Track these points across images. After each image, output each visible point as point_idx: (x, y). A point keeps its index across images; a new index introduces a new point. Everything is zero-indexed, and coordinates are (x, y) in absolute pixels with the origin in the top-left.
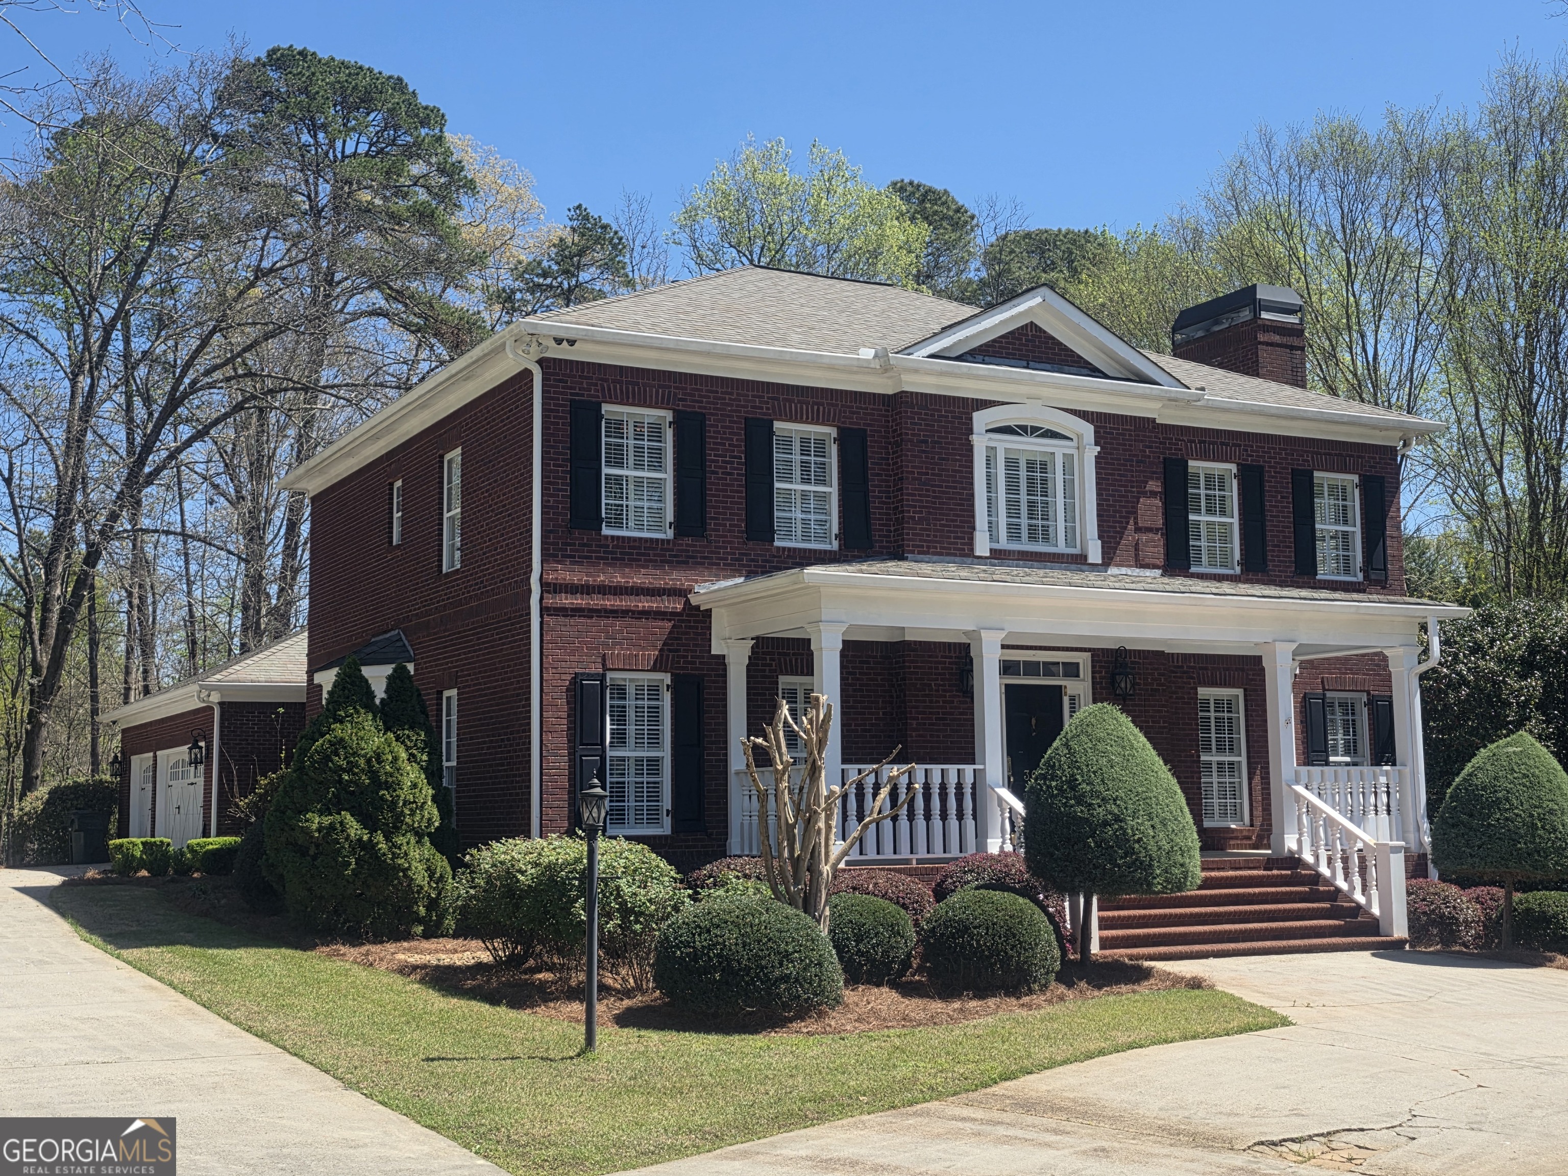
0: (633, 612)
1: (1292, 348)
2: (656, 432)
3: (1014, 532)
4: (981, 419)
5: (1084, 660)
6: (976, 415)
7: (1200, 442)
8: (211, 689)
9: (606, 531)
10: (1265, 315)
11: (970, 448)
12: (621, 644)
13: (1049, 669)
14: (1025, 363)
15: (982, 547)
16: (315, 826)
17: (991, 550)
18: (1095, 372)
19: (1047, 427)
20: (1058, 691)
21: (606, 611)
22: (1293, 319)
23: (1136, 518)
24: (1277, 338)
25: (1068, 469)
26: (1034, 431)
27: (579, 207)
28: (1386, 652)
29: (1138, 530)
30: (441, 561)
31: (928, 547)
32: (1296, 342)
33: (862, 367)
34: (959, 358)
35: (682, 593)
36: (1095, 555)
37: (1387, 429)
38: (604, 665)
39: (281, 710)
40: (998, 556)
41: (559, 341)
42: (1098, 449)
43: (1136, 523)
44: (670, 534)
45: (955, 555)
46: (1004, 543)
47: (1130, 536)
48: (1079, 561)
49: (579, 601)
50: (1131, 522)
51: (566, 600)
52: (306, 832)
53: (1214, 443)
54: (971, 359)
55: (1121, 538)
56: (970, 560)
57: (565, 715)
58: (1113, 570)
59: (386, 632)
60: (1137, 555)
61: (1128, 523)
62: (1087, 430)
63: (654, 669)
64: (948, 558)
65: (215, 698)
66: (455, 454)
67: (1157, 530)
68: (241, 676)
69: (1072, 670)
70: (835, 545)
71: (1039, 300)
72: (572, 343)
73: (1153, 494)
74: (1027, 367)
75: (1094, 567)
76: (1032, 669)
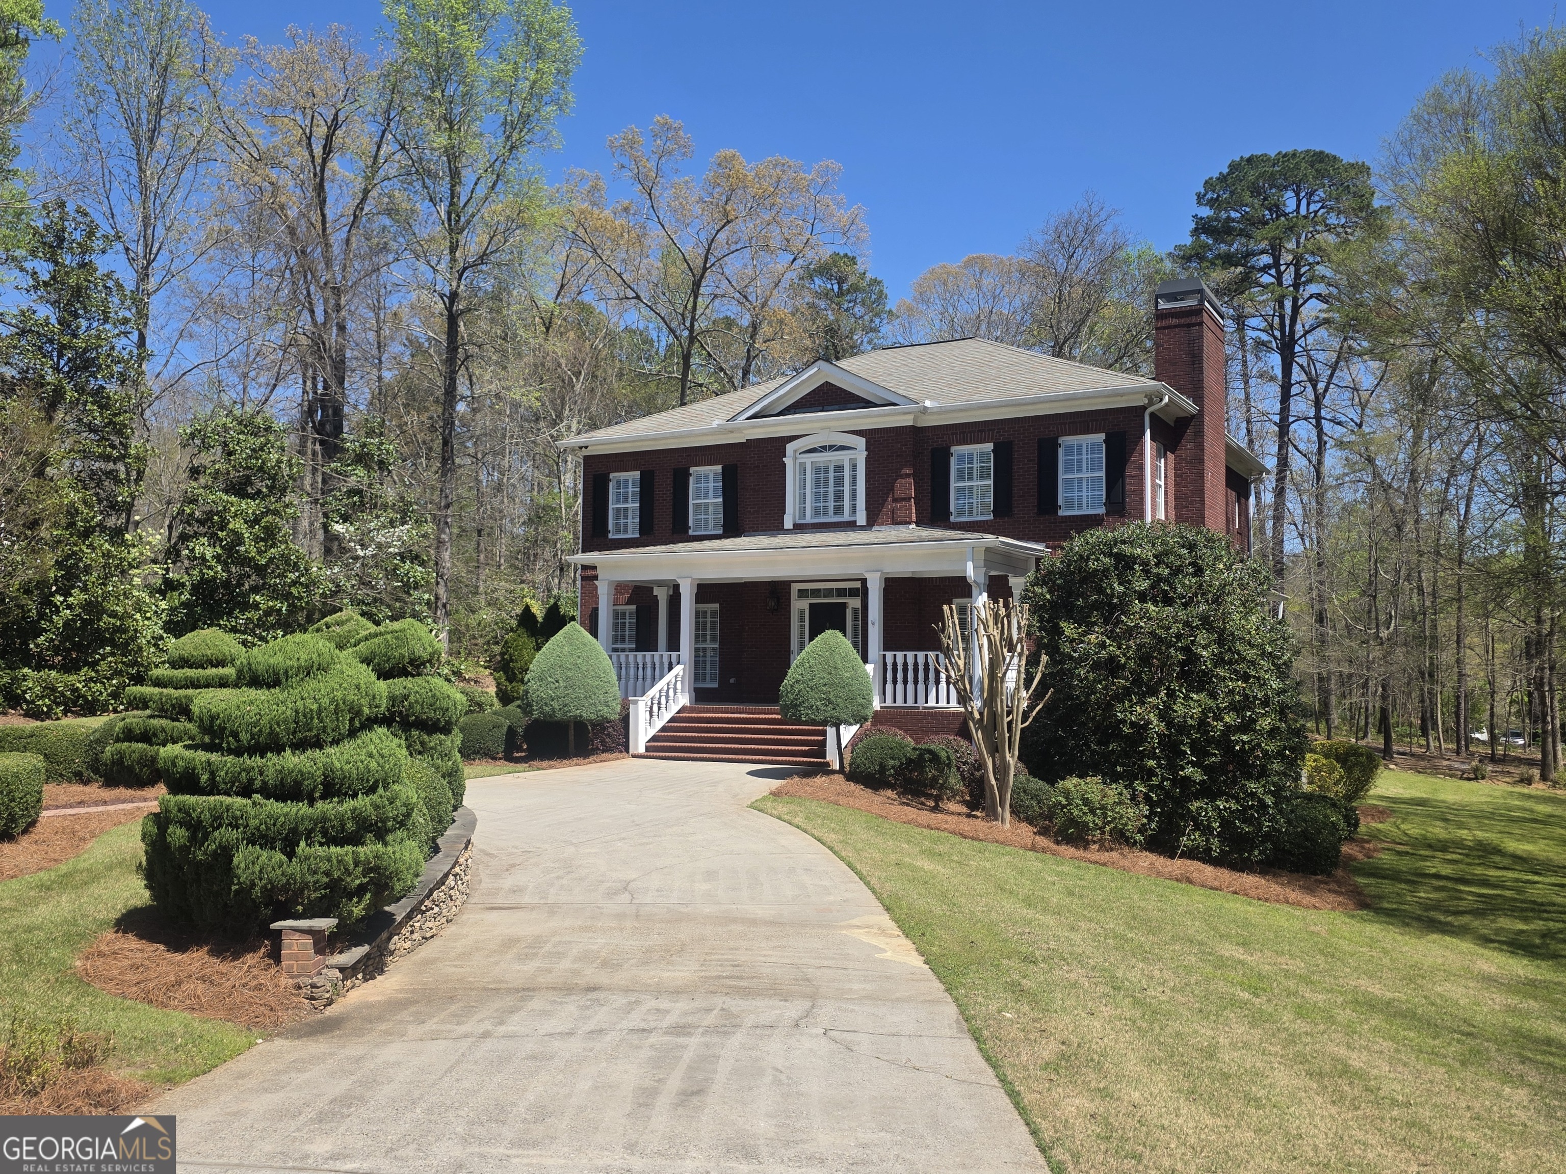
1: (1189, 326)
3: (816, 512)
4: (790, 448)
6: (788, 446)
7: (961, 433)
10: (1162, 306)
11: (784, 466)
13: (841, 592)
14: (822, 408)
15: (788, 525)
17: (794, 525)
18: (868, 404)
19: (838, 444)
20: (844, 605)
22: (1191, 302)
23: (893, 493)
24: (1175, 321)
25: (854, 468)
26: (831, 448)
29: (895, 500)
31: (758, 527)
32: (1194, 320)
34: (781, 414)
36: (861, 519)
40: (799, 528)
41: (581, 448)
42: (867, 452)
43: (893, 496)
44: (637, 532)
45: (775, 530)
46: (809, 519)
47: (889, 505)
48: (851, 526)
50: (890, 496)
54: (787, 412)
55: (882, 507)
56: (781, 532)
58: (875, 528)
60: (892, 517)
61: (887, 497)
62: (861, 442)
63: (627, 604)
64: (769, 533)
67: (910, 498)
71: (816, 369)
72: (586, 447)
73: (908, 476)
74: (822, 411)
75: (862, 528)
76: (829, 593)
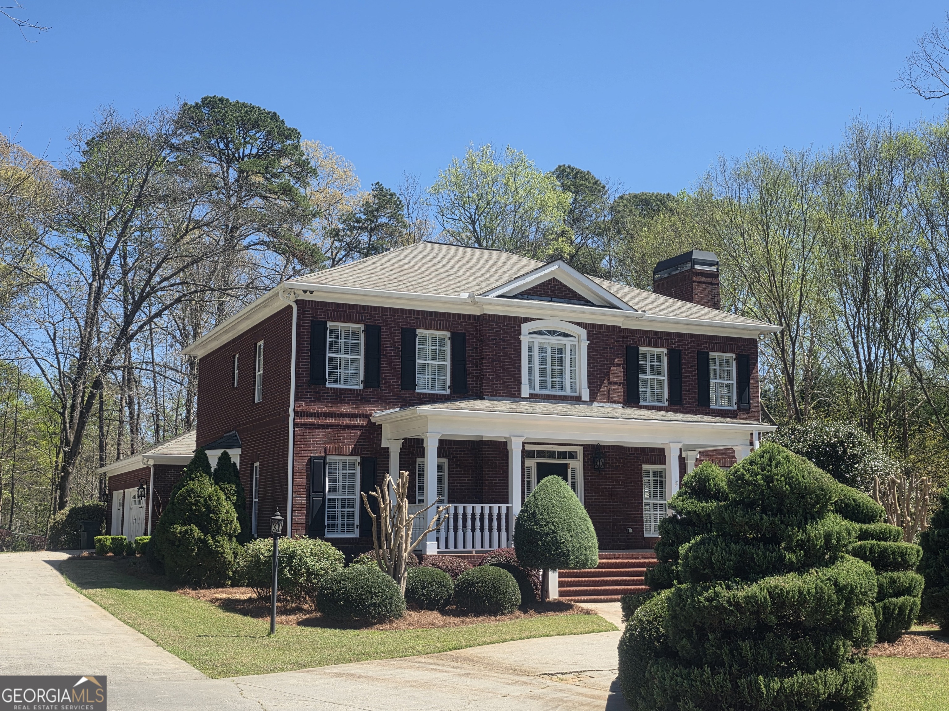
0: (341, 426)
1: (712, 284)
2: (356, 335)
3: (543, 385)
4: (525, 328)
5: (579, 450)
6: (523, 326)
7: (646, 338)
8: (149, 458)
9: (328, 385)
10: (697, 267)
11: (520, 343)
12: (334, 442)
13: (562, 455)
14: (550, 299)
15: (525, 392)
16: (178, 531)
17: (530, 394)
18: (587, 303)
19: (561, 331)
20: (566, 466)
21: (327, 425)
22: (713, 269)
23: (609, 378)
24: (703, 279)
25: (573, 352)
26: (555, 333)
27: (378, 183)
28: (734, 448)
29: (610, 383)
30: (254, 397)
31: (496, 393)
32: (714, 281)
33: (462, 302)
34: (515, 297)
35: (367, 416)
36: (586, 396)
37: (750, 330)
38: (325, 452)
39: (185, 469)
40: (534, 397)
41: (305, 292)
42: (589, 342)
43: (609, 380)
44: (361, 386)
45: (511, 397)
46: (537, 390)
47: (605, 387)
48: (577, 400)
49: (313, 420)
50: (606, 379)
51: (307, 420)
52: (174, 534)
53: (653, 338)
54: (520, 297)
55: (600, 388)
56: (518, 399)
57: (305, 477)
58: (595, 404)
59: (230, 432)
60: (609, 397)
61: (604, 380)
62: (583, 333)
63: (351, 454)
64: (507, 398)
65: (151, 462)
66: (261, 343)
67: (620, 383)
68: (165, 451)
69: (572, 456)
70: (448, 392)
71: (556, 267)
72: (312, 292)
73: (619, 365)
74: (551, 301)
75: (585, 403)
76: (551, 454)
